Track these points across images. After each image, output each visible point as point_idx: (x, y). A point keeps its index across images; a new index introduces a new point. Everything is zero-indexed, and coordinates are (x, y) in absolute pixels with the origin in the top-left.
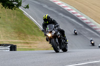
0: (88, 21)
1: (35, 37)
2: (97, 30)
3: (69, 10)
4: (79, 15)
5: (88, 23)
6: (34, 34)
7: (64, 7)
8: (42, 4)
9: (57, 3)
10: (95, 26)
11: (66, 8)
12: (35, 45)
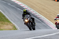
0: (34, 13)
1: (3, 22)
2: (40, 18)
3: (23, 6)
4: (29, 9)
5: (34, 14)
6: (3, 21)
7: (20, 5)
8: (7, 3)
9: (16, 2)
10: (39, 16)
11: (21, 5)
12: (3, 27)
